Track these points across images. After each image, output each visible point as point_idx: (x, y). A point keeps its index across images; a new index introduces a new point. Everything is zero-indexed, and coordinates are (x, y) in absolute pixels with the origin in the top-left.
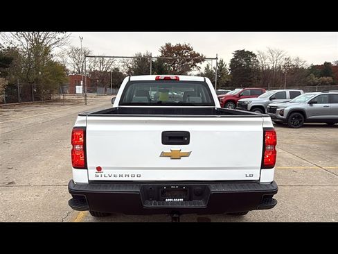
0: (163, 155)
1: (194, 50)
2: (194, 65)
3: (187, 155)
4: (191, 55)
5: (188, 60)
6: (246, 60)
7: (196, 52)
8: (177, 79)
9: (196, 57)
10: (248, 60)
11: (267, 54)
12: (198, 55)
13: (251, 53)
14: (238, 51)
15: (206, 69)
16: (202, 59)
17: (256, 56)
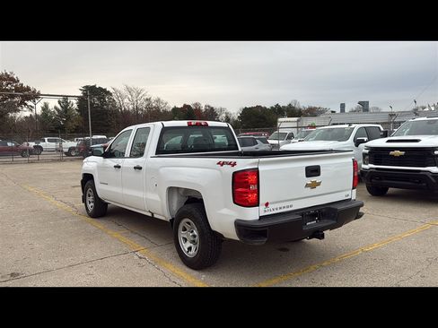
0: (307, 186)
1: (21, 82)
2: (22, 103)
3: (319, 184)
4: (17, 89)
5: (13, 96)
6: (99, 99)
7: (25, 85)
8: (207, 125)
9: (26, 93)
10: (101, 98)
11: (124, 92)
12: (28, 89)
13: (104, 90)
14: (87, 87)
15: (43, 109)
16: (35, 96)
17: (111, 94)
